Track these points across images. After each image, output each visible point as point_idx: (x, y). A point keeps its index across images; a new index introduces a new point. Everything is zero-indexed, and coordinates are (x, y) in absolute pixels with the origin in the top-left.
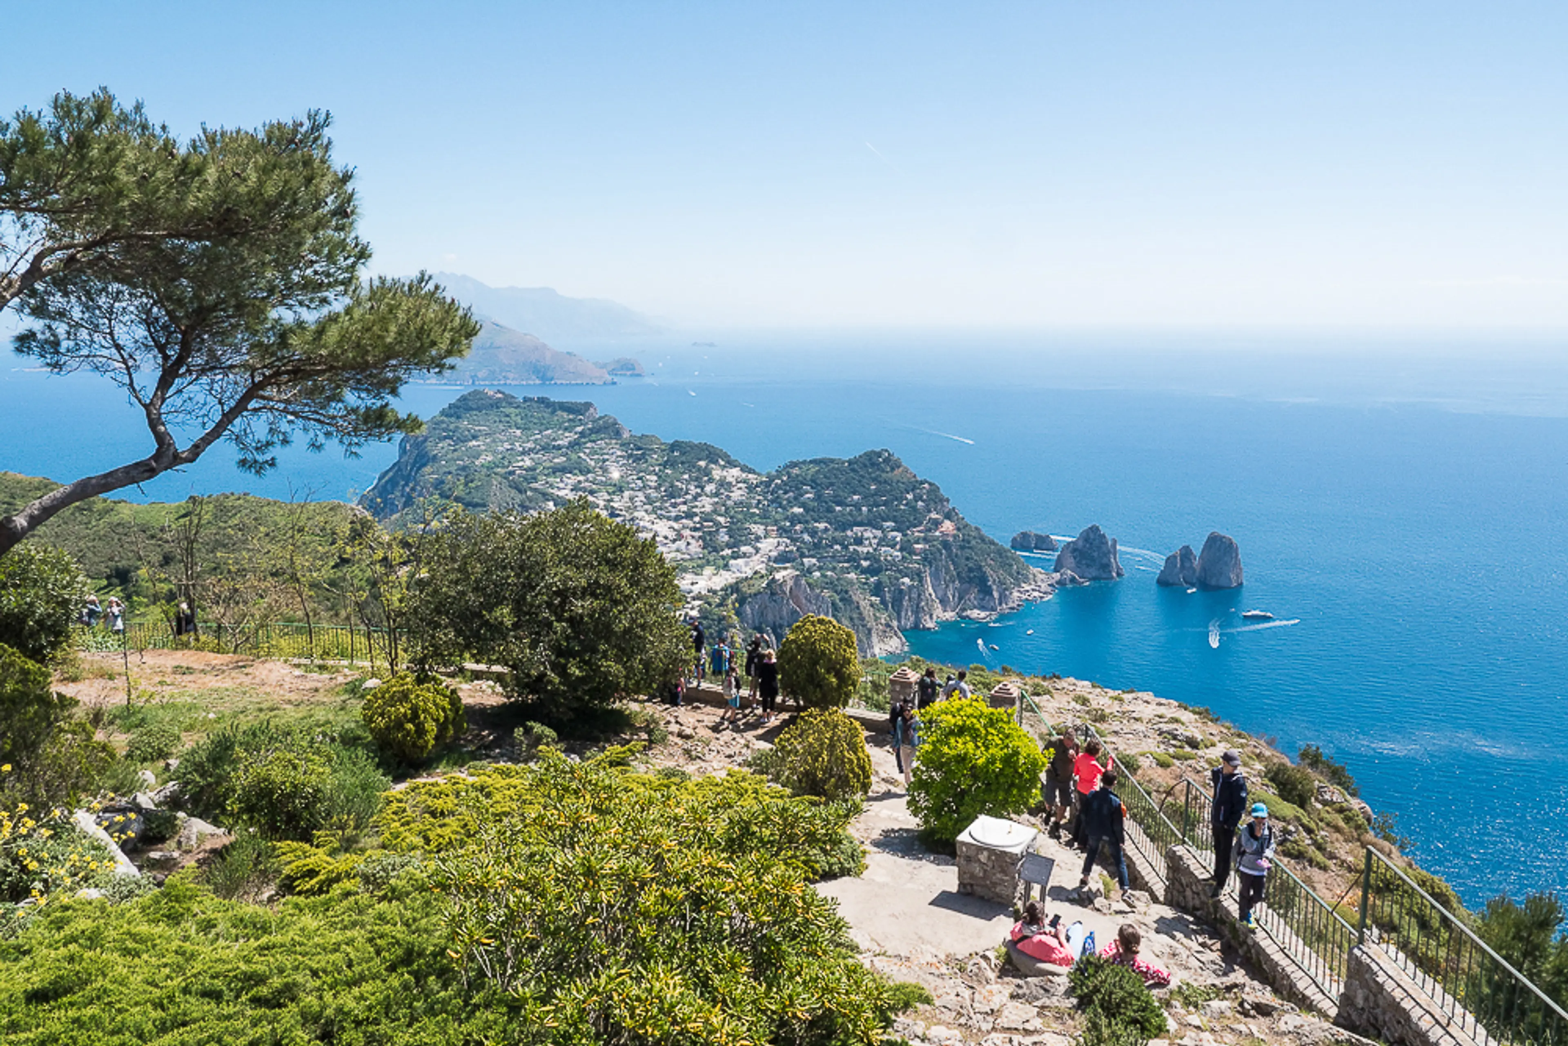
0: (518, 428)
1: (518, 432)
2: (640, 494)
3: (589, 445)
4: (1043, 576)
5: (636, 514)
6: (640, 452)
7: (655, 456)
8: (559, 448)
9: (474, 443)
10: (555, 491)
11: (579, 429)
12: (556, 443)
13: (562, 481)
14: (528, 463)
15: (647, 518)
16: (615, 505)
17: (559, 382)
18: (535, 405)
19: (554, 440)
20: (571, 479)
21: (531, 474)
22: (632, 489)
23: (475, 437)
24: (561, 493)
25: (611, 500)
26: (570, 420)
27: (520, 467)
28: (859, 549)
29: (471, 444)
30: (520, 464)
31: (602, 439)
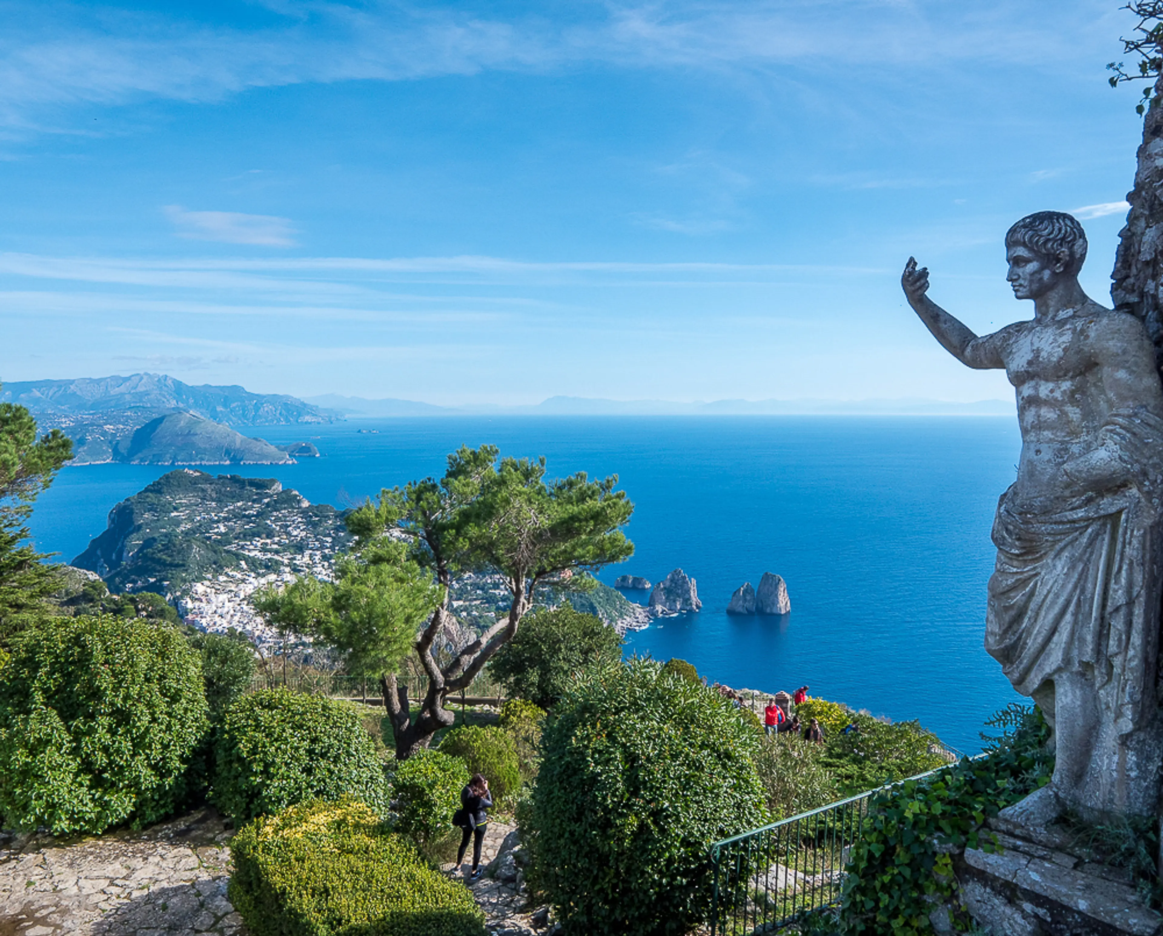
0: (213, 501)
1: (214, 504)
2: (318, 553)
3: (275, 514)
4: (639, 610)
5: (315, 569)
6: (317, 519)
7: (330, 522)
8: (249, 516)
9: (175, 514)
10: (246, 553)
11: (266, 501)
12: (247, 513)
13: (252, 544)
14: (223, 529)
15: (324, 572)
16: (297, 562)
17: (247, 463)
18: (227, 481)
19: (245, 510)
20: (259, 542)
21: (225, 539)
22: (311, 549)
23: (176, 509)
24: (252, 554)
25: (294, 559)
26: (257, 494)
27: (216, 533)
28: (497, 592)
29: (173, 514)
30: (216, 530)
31: (285, 509)
